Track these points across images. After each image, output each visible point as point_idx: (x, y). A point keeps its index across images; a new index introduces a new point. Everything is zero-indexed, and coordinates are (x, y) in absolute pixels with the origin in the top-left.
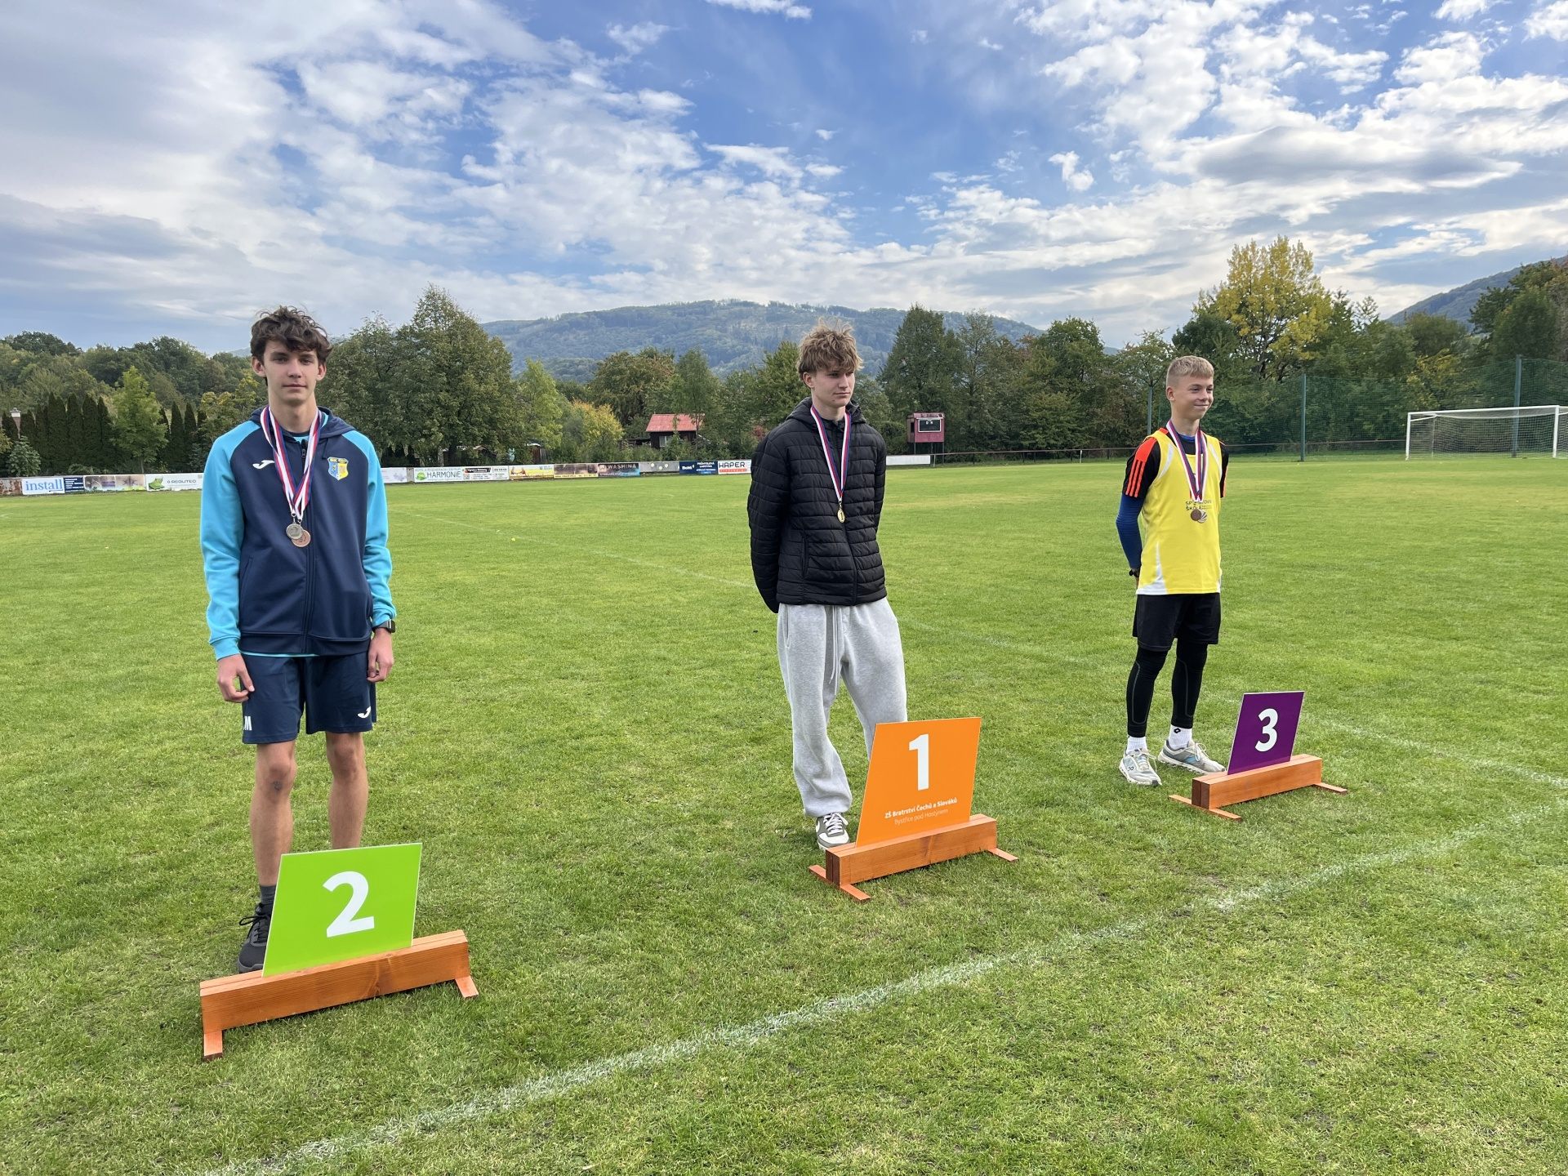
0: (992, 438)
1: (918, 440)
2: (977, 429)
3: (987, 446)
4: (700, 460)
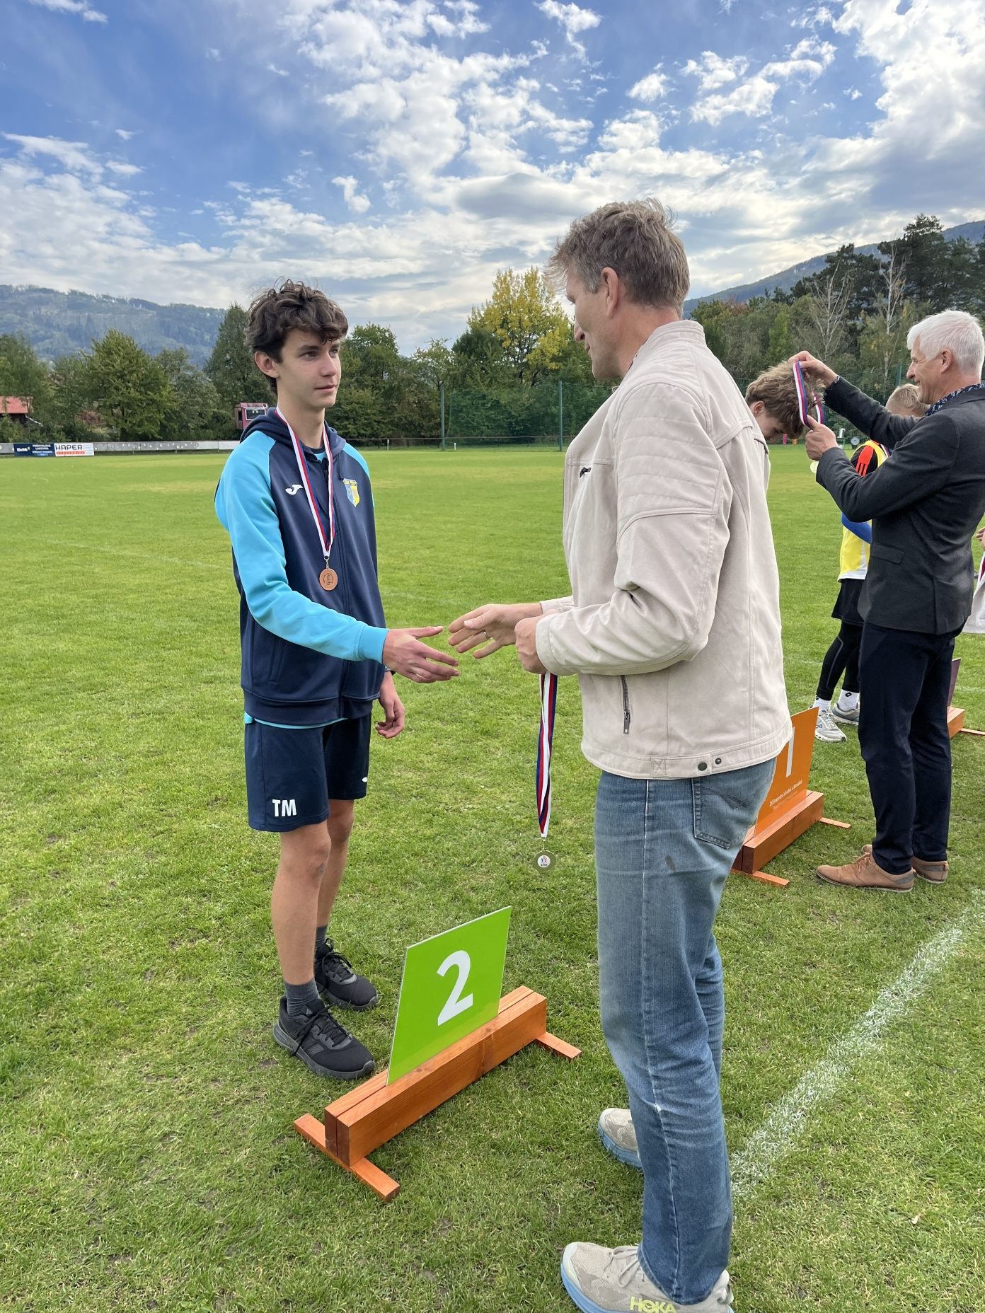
4: (35, 442)
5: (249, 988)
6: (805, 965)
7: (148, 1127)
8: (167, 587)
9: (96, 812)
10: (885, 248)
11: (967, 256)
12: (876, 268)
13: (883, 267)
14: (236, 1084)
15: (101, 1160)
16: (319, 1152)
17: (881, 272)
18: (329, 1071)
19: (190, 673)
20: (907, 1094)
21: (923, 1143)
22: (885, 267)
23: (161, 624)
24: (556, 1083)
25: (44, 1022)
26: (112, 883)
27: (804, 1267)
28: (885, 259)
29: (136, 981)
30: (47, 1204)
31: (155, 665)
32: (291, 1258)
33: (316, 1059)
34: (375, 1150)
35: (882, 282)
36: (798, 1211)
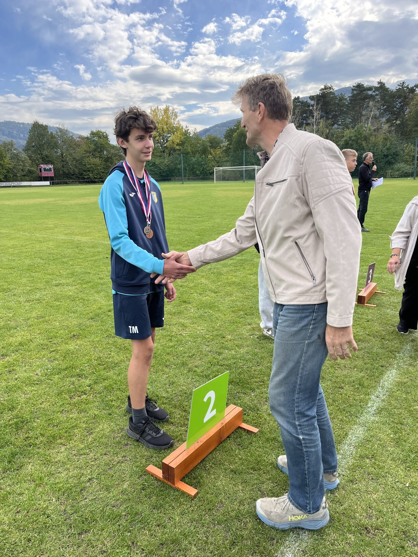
0: (73, 175)
1: (43, 175)
2: (67, 172)
3: (71, 178)
5: (110, 414)
6: (339, 388)
7: (81, 477)
8: (26, 245)
9: (21, 344)
10: (312, 98)
11: (345, 101)
12: (309, 106)
13: (312, 106)
14: (115, 455)
15: (64, 493)
16: (160, 481)
17: (311, 108)
18: (155, 446)
19: (47, 282)
20: (392, 436)
21: (403, 455)
22: (313, 106)
23: (27, 262)
24: (251, 443)
25: (22, 436)
26: (37, 374)
27: (369, 508)
28: (312, 102)
29: (59, 415)
30: (44, 514)
31: (30, 279)
32: (159, 526)
33: (148, 442)
34: (184, 477)
35: (311, 112)
36: (361, 486)
